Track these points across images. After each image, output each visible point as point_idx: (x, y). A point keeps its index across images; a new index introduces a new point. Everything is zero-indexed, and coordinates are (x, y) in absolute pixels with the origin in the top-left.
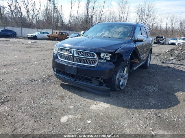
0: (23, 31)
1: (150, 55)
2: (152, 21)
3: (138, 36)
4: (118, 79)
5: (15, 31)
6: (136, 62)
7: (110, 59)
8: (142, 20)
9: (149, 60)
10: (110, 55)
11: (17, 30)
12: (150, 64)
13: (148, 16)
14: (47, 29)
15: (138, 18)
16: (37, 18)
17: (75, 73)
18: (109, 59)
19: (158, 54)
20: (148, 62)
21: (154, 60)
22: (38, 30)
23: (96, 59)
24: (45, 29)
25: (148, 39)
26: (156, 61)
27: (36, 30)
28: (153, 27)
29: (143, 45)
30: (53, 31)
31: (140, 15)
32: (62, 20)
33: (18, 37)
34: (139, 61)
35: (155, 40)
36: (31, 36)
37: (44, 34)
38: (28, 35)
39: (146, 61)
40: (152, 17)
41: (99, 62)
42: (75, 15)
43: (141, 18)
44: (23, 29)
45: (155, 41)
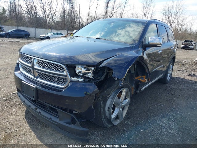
0: (37, 32)
1: (171, 66)
2: (181, 22)
3: (150, 38)
4: (109, 108)
5: (29, 32)
6: (142, 80)
7: (93, 76)
8: (168, 22)
9: (171, 72)
10: (93, 69)
11: (31, 31)
12: (171, 77)
13: (176, 17)
14: (62, 30)
15: (164, 19)
16: (54, 17)
17: (34, 97)
18: (90, 75)
19: (185, 63)
20: (169, 75)
21: (179, 71)
22: (53, 30)
23: (66, 76)
24: (59, 30)
25: (169, 43)
26: (180, 73)
27: (50, 30)
28: (181, 30)
29: (160, 52)
30: (67, 32)
31: (167, 16)
32: (79, 21)
33: (31, 38)
34: (146, 80)
35: (183, 44)
36: (44, 37)
37: (57, 35)
38: (41, 36)
39: (166, 73)
40: (181, 18)
41: (71, 81)
42: (93, 15)
43: (167, 19)
44: (37, 29)
45: (183, 46)
